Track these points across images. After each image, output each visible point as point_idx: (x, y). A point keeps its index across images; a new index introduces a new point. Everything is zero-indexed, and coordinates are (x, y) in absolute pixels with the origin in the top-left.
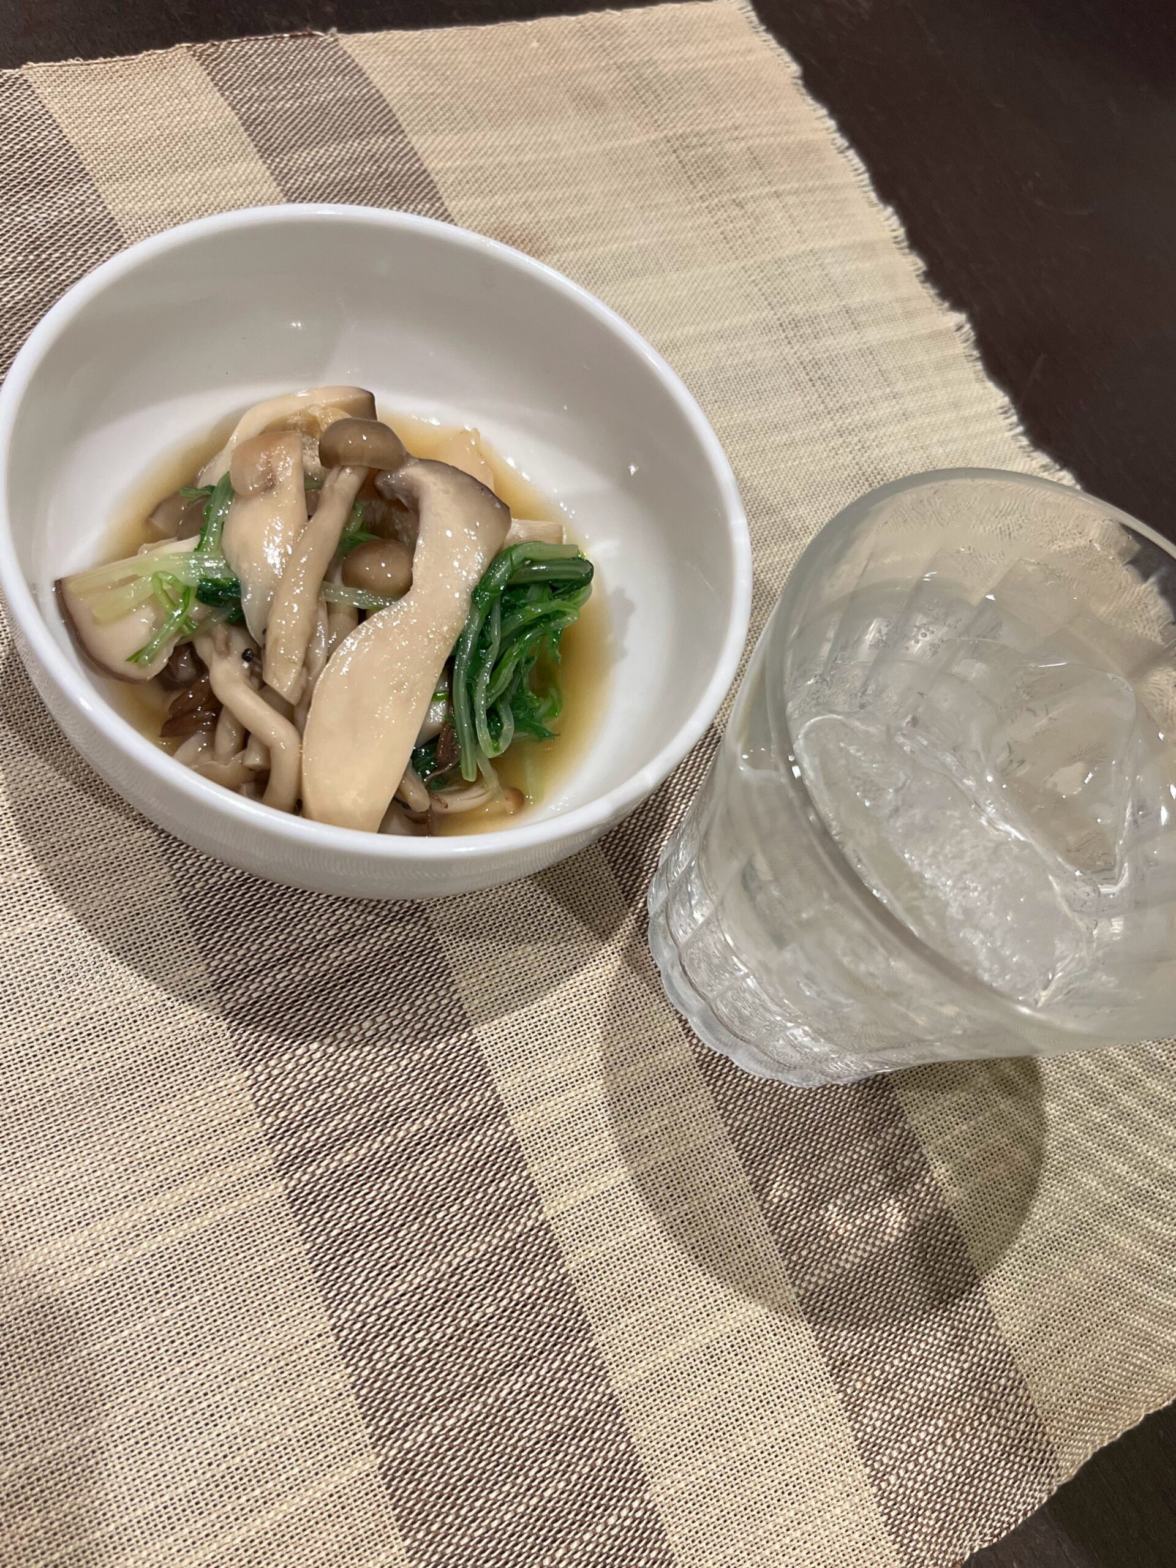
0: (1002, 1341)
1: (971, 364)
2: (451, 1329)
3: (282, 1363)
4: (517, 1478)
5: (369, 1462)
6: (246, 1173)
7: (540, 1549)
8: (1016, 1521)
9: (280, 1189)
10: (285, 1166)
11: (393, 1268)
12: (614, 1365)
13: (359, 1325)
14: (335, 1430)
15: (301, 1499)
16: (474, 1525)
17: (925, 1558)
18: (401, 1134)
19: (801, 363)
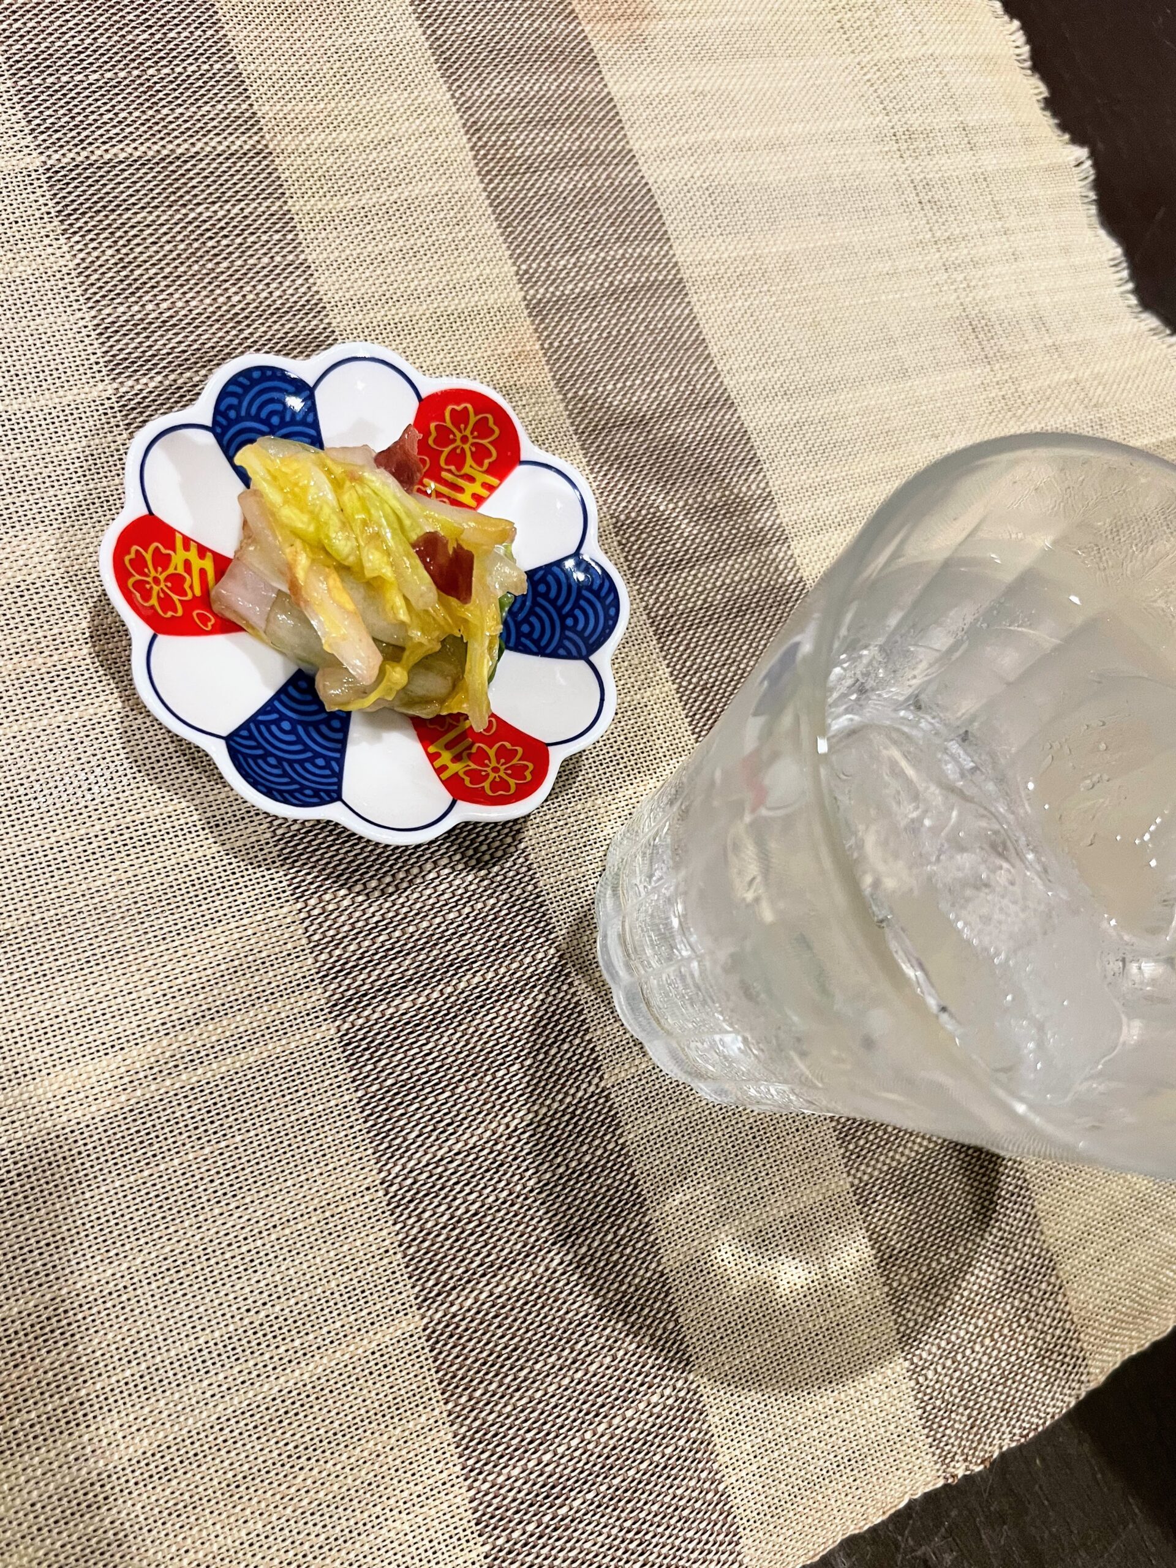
0: (1045, 1246)
1: (1086, 207)
2: (505, 1193)
3: (327, 1214)
4: (563, 1350)
5: (413, 1323)
6: (295, 1011)
7: (583, 1423)
8: (1044, 1423)
9: (333, 1031)
10: (339, 1008)
11: (449, 1125)
12: (666, 1243)
13: (409, 1181)
14: (380, 1287)
15: (342, 1354)
16: (518, 1395)
17: (956, 1454)
18: (462, 985)
19: (912, 181)
